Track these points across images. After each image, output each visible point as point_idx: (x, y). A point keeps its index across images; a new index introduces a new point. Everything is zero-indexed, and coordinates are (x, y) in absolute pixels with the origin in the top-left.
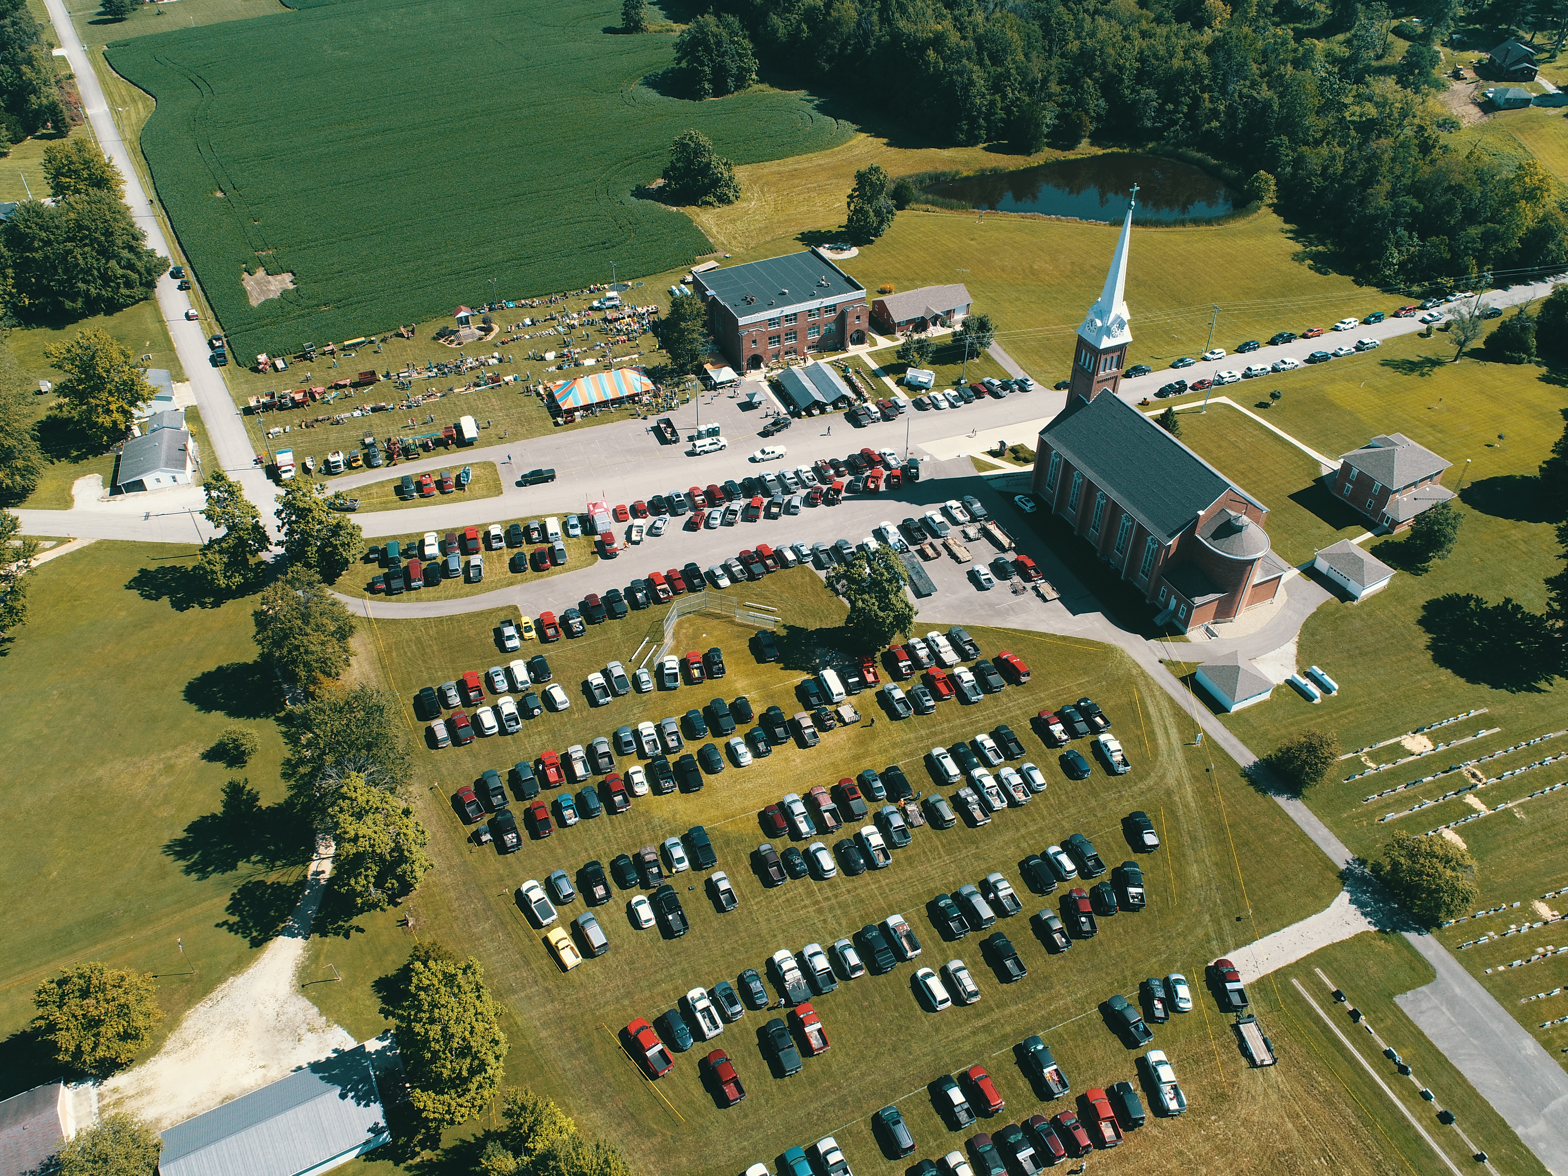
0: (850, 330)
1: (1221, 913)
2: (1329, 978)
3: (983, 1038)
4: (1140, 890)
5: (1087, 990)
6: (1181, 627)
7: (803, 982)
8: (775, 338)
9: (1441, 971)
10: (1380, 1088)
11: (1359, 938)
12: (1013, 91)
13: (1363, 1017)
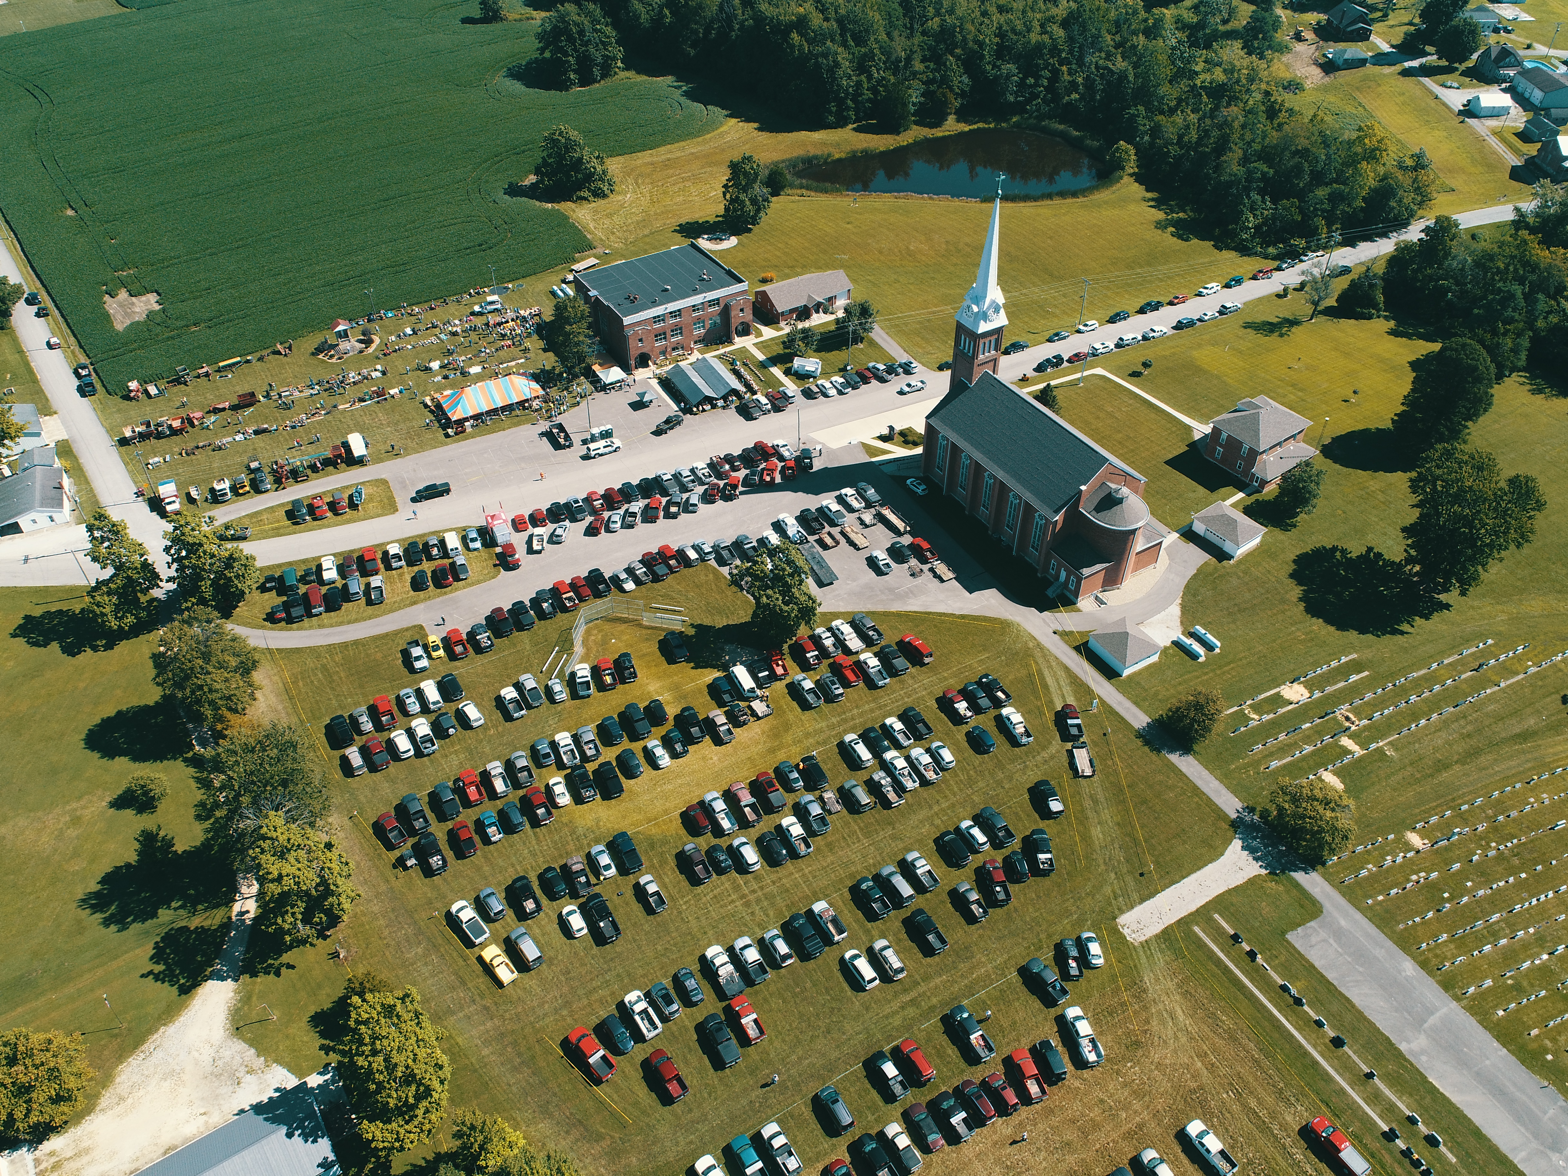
0: (734, 323)
1: (1125, 870)
2: (1227, 922)
3: (911, 1012)
4: (1049, 856)
5: (1005, 956)
6: (1072, 597)
7: (736, 975)
8: (661, 335)
9: (1327, 905)
10: (1278, 1020)
11: (1252, 882)
12: (878, 70)
13: (1259, 956)
